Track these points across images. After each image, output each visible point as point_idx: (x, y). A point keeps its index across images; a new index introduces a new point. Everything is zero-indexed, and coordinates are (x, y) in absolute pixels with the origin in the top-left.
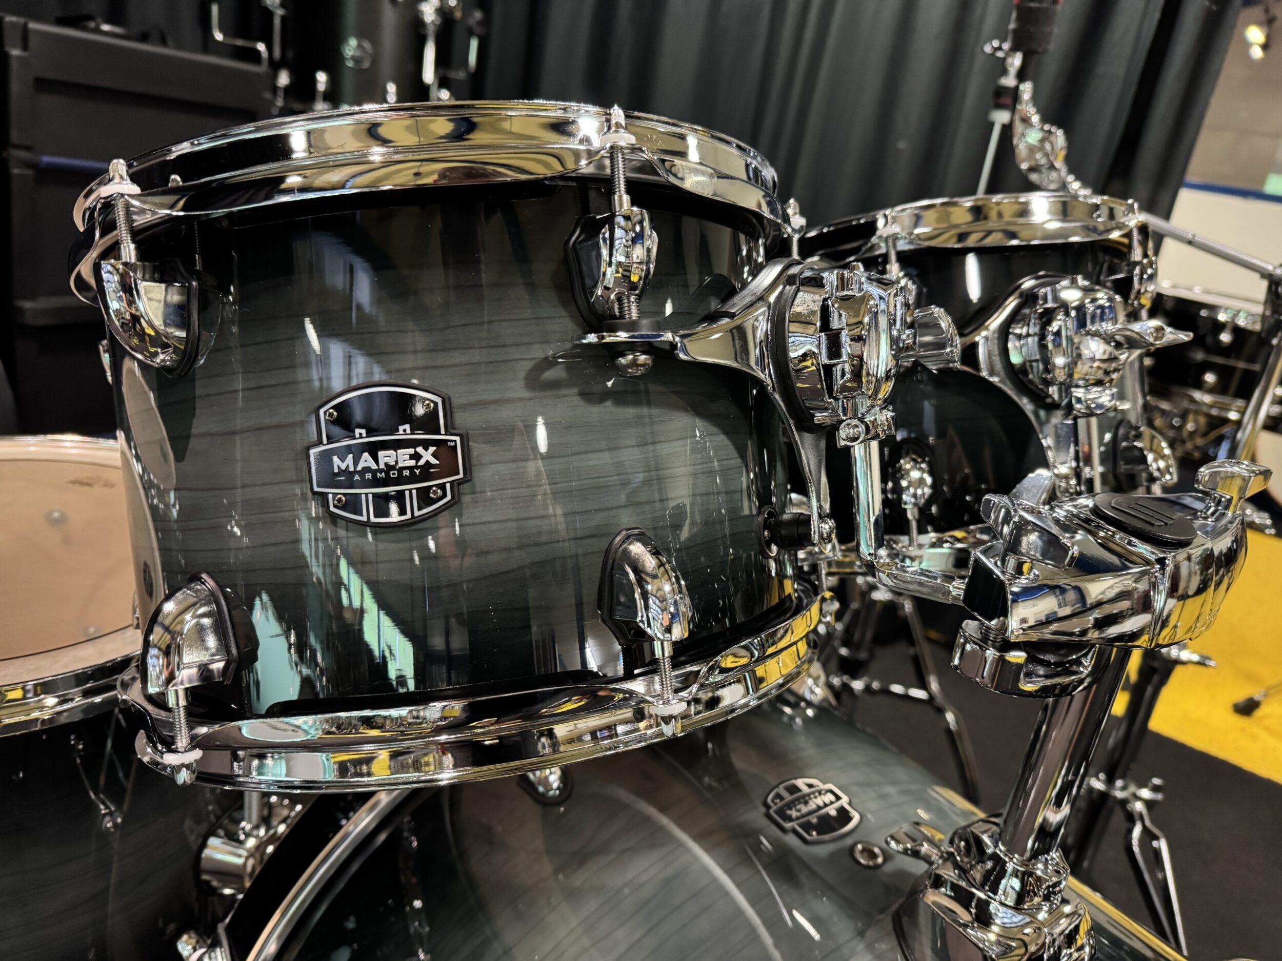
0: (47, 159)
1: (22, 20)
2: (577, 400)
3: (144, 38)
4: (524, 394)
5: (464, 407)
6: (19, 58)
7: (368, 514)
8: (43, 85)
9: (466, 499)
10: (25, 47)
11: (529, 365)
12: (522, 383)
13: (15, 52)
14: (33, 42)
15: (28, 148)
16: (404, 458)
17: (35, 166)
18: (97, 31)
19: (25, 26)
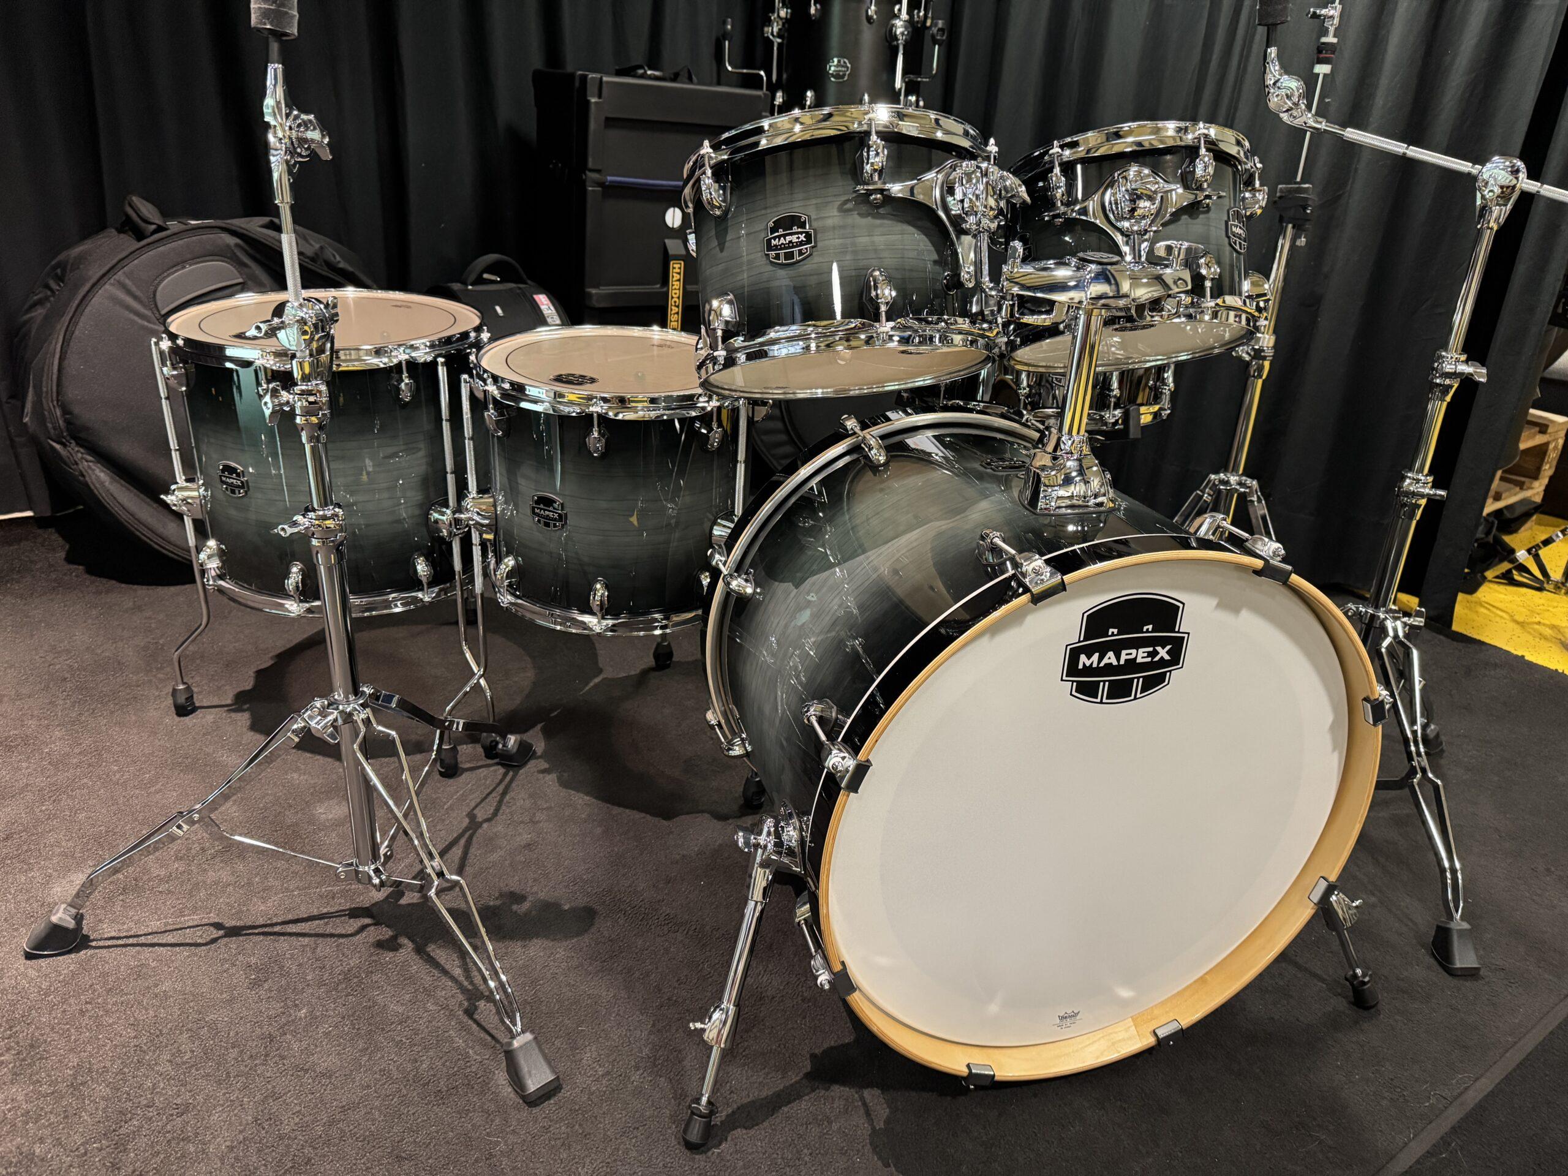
0: (609, 178)
1: (598, 76)
2: (857, 217)
3: (675, 78)
4: (836, 213)
5: (816, 220)
6: (596, 102)
7: (782, 260)
8: (611, 122)
9: (814, 254)
10: (600, 97)
11: (839, 203)
12: (835, 210)
13: (593, 100)
14: (605, 91)
15: (598, 171)
16: (794, 238)
17: (601, 184)
18: (643, 76)
19: (601, 79)
